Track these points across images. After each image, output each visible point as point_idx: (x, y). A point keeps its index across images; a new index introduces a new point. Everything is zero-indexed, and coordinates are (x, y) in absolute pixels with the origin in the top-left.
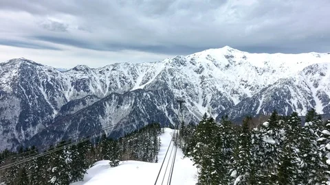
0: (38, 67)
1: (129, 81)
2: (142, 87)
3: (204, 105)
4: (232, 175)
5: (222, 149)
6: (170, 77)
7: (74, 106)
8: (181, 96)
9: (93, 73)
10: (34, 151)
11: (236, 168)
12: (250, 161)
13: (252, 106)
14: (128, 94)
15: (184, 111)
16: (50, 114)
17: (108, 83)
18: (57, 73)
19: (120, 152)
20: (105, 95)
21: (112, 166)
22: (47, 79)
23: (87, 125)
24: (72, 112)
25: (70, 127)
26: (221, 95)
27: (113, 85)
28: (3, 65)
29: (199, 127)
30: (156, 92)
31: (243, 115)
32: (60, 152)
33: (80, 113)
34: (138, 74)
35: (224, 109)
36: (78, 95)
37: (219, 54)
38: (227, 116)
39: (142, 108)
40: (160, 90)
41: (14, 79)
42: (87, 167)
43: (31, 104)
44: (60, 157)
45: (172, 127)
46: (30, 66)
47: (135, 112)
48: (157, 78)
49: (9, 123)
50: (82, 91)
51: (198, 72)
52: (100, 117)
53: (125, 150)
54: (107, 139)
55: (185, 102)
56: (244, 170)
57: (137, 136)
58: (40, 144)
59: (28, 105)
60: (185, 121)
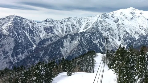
0: (24, 20)
1: (77, 27)
2: (84, 31)
3: (119, 40)
4: (135, 78)
5: (130, 64)
6: (100, 25)
7: (45, 42)
8: (107, 35)
9: (56, 23)
10: (22, 68)
11: (137, 74)
12: (145, 70)
13: (145, 40)
14: (76, 34)
15: (108, 44)
16: (32, 47)
17: (65, 29)
18: (35, 24)
19: (73, 68)
20: (63, 35)
21: (68, 75)
22: (29, 27)
23: (53, 52)
24: (45, 46)
25: (43, 54)
26: (129, 34)
27: (68, 30)
28: (3, 19)
29: (116, 52)
30: (92, 33)
31: (141, 45)
32: (38, 69)
33: (49, 46)
34: (82, 23)
35: (131, 42)
36: (48, 36)
37: (127, 12)
38: (132, 46)
39: (85, 42)
40: (95, 32)
41: (10, 27)
42: (54, 77)
43: (20, 41)
44: (38, 71)
45: (102, 53)
46: (19, 20)
47: (81, 44)
48: (93, 25)
49: (7, 53)
50: (50, 33)
51: (115, 21)
52: (61, 48)
53: (75, 66)
54: (65, 60)
55: (109, 38)
56: (142, 76)
57: (82, 58)
58: (26, 64)
59: (19, 42)
60: (109, 49)
